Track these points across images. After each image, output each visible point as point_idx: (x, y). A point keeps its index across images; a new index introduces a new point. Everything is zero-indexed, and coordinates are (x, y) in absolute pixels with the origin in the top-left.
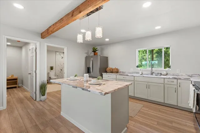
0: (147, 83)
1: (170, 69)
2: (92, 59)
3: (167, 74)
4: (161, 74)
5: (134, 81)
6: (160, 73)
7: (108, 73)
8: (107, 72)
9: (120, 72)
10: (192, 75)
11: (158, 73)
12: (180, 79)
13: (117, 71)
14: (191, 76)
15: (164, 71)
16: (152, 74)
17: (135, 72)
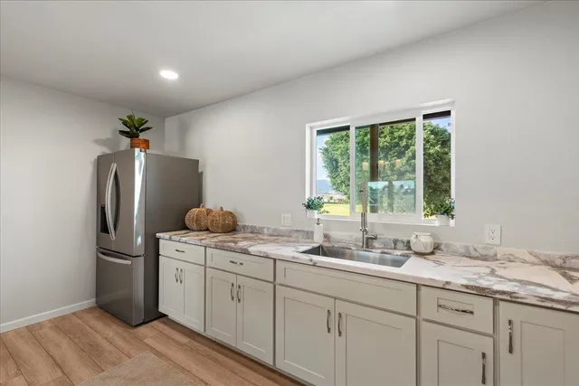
1: (452, 222)
2: (114, 166)
3: (437, 248)
4: (408, 245)
5: (274, 283)
6: (405, 239)
7: (193, 231)
9: (244, 227)
10: (565, 259)
11: (395, 242)
12: (513, 299)
13: (229, 225)
14: (559, 262)
15: (424, 229)
16: (368, 242)
17: (297, 231)
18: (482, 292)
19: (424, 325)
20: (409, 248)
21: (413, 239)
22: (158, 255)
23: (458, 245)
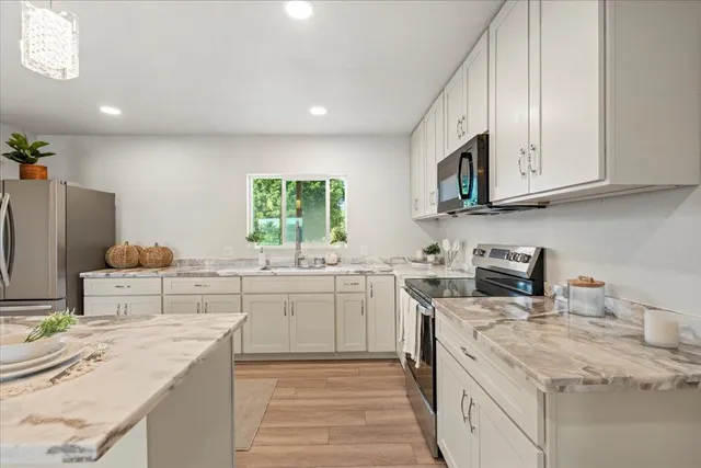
0: (285, 298)
1: (346, 245)
2: (3, 198)
3: (339, 261)
4: (323, 261)
5: (240, 294)
6: (321, 257)
8: (108, 266)
9: (180, 261)
11: (316, 259)
12: (372, 273)
13: (163, 260)
14: (389, 261)
15: (332, 250)
16: (298, 262)
17: (241, 260)
18: (361, 273)
19: (338, 295)
20: (324, 263)
21: (326, 257)
22: (83, 296)
23: (348, 257)
